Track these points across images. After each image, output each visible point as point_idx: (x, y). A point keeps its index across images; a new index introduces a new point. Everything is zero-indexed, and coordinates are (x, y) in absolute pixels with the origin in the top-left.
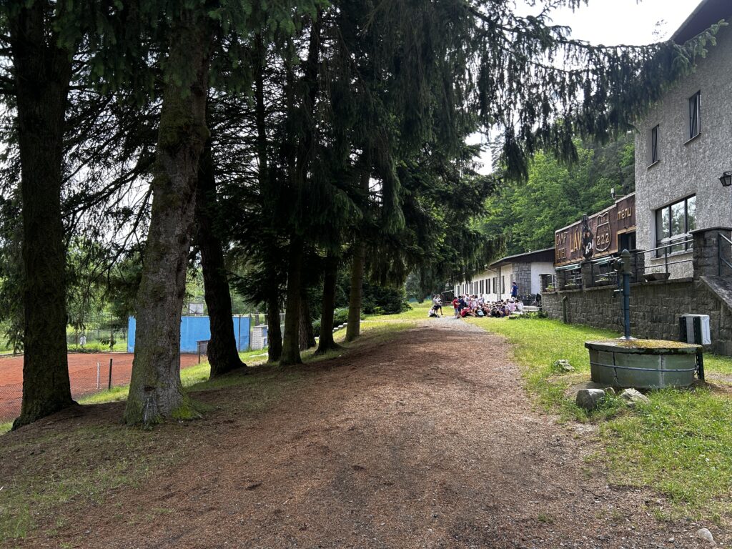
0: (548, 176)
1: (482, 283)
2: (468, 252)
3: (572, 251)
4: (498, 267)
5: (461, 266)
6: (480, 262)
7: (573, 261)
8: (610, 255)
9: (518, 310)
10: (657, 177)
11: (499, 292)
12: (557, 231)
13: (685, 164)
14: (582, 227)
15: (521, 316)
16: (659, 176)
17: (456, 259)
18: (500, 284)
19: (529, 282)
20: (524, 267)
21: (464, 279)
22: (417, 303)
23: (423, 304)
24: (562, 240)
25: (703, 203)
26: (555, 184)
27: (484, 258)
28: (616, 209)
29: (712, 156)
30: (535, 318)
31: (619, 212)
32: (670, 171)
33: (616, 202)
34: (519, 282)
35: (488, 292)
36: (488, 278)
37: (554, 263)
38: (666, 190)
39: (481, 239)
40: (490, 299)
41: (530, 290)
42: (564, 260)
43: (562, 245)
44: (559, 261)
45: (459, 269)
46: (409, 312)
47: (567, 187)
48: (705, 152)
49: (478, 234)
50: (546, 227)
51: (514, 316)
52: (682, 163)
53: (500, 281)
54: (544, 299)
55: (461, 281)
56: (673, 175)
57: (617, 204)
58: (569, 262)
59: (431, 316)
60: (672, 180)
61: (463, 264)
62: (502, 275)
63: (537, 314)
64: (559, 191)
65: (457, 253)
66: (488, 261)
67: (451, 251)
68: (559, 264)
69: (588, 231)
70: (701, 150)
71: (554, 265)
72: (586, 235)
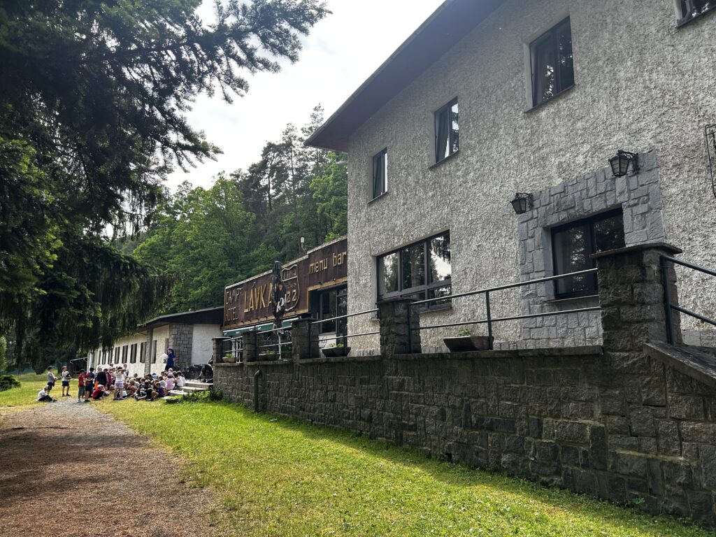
0: (209, 234)
1: (125, 349)
2: (110, 297)
3: (246, 311)
4: (150, 329)
5: (95, 320)
6: (130, 317)
7: (247, 323)
8: (298, 316)
9: (177, 387)
10: (383, 214)
11: (148, 362)
12: (227, 288)
13: (430, 194)
14: (274, 277)
15: (185, 398)
16: (386, 212)
17: (87, 305)
18: (150, 350)
19: (190, 348)
20: (185, 329)
21: (101, 344)
22: (35, 374)
23: (44, 375)
24: (234, 298)
25: (464, 242)
26: (215, 243)
27: (137, 312)
28: (307, 261)
29: (481, 178)
30: (205, 400)
31: (312, 265)
32: (404, 204)
33: (309, 252)
34: (177, 348)
35: (133, 361)
36: (134, 343)
37: (222, 326)
38: (397, 229)
39: (138, 273)
40: (137, 370)
41: (190, 359)
42: (235, 322)
43: (232, 303)
44: (228, 323)
45: (90, 325)
46: (14, 390)
47: (227, 249)
48: (466, 174)
49: (133, 262)
50: (204, 288)
51: (174, 398)
52: (426, 193)
53: (151, 347)
54: (218, 374)
55: (96, 347)
56: (410, 209)
57: (310, 254)
58: (242, 324)
59: (41, 400)
60: (408, 216)
61: (100, 315)
62: (154, 339)
63: (207, 393)
64: (220, 252)
65: (88, 294)
66: (143, 315)
67: (76, 288)
68: (228, 326)
69: (280, 283)
70: (459, 173)
71: (221, 328)
72: (278, 288)
